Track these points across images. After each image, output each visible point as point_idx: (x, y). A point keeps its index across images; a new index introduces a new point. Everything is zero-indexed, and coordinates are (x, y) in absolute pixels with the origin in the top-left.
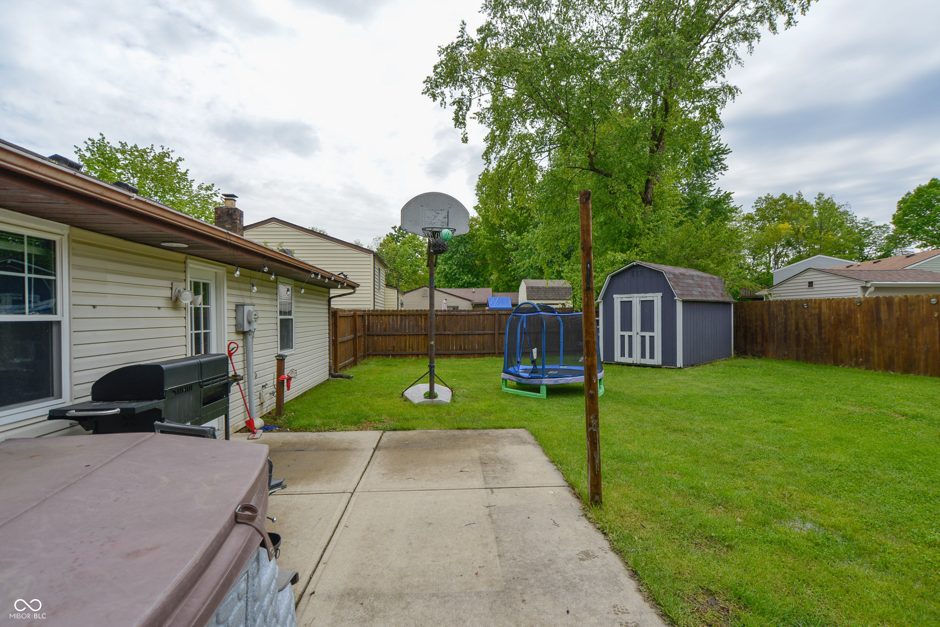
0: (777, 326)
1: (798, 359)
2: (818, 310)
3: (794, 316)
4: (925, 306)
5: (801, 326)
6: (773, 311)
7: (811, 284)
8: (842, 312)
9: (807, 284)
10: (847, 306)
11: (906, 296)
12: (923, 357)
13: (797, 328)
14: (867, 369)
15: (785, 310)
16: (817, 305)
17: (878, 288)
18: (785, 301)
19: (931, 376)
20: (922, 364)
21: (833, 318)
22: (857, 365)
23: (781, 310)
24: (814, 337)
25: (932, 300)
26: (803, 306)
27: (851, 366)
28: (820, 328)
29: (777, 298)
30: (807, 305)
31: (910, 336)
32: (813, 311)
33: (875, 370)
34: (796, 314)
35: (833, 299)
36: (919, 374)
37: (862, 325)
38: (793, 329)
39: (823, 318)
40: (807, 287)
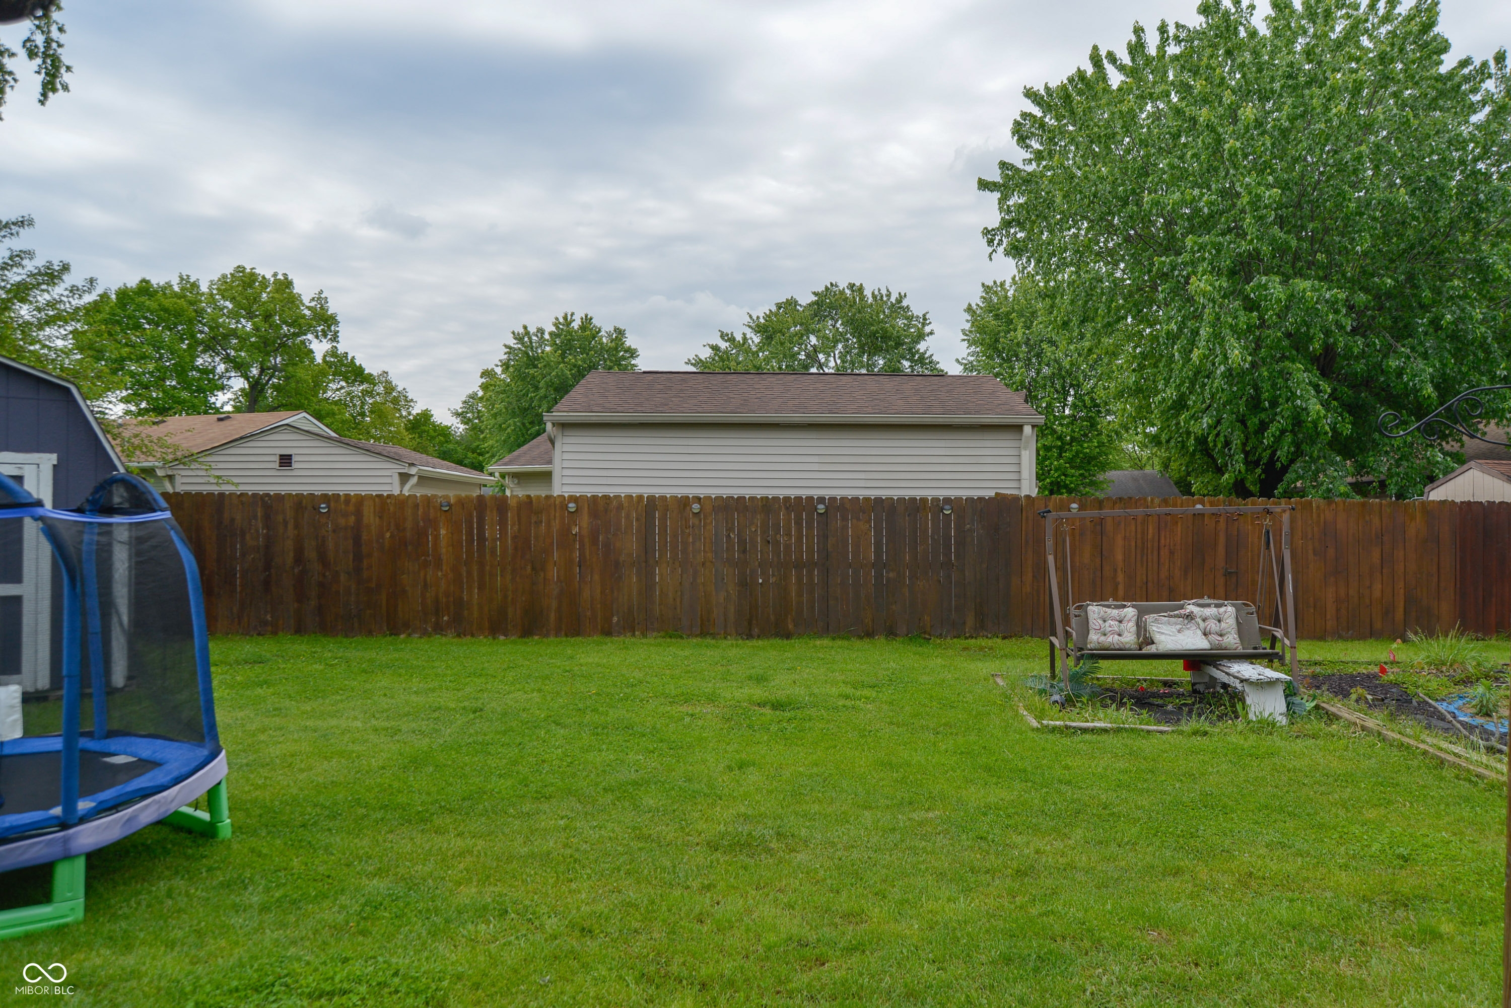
0: (243, 555)
1: (299, 630)
2: (352, 519)
3: (291, 531)
4: (557, 515)
5: (311, 554)
6: (233, 520)
7: (286, 461)
8: (409, 525)
9: (277, 459)
10: (420, 512)
11: (529, 497)
12: (554, 604)
13: (299, 558)
14: (459, 636)
15: (267, 518)
16: (351, 508)
17: (424, 479)
18: (268, 495)
19: (567, 636)
20: (552, 616)
21: (388, 535)
22: (439, 629)
23: (255, 517)
24: (343, 577)
25: (570, 505)
26: (316, 509)
27: (424, 633)
28: (358, 557)
29: (242, 488)
30: (328, 507)
31: (533, 569)
32: (342, 522)
33: (473, 635)
34: (297, 526)
35: (389, 496)
36: (547, 635)
37: (450, 549)
38: (290, 559)
39: (365, 537)
40: (277, 465)
